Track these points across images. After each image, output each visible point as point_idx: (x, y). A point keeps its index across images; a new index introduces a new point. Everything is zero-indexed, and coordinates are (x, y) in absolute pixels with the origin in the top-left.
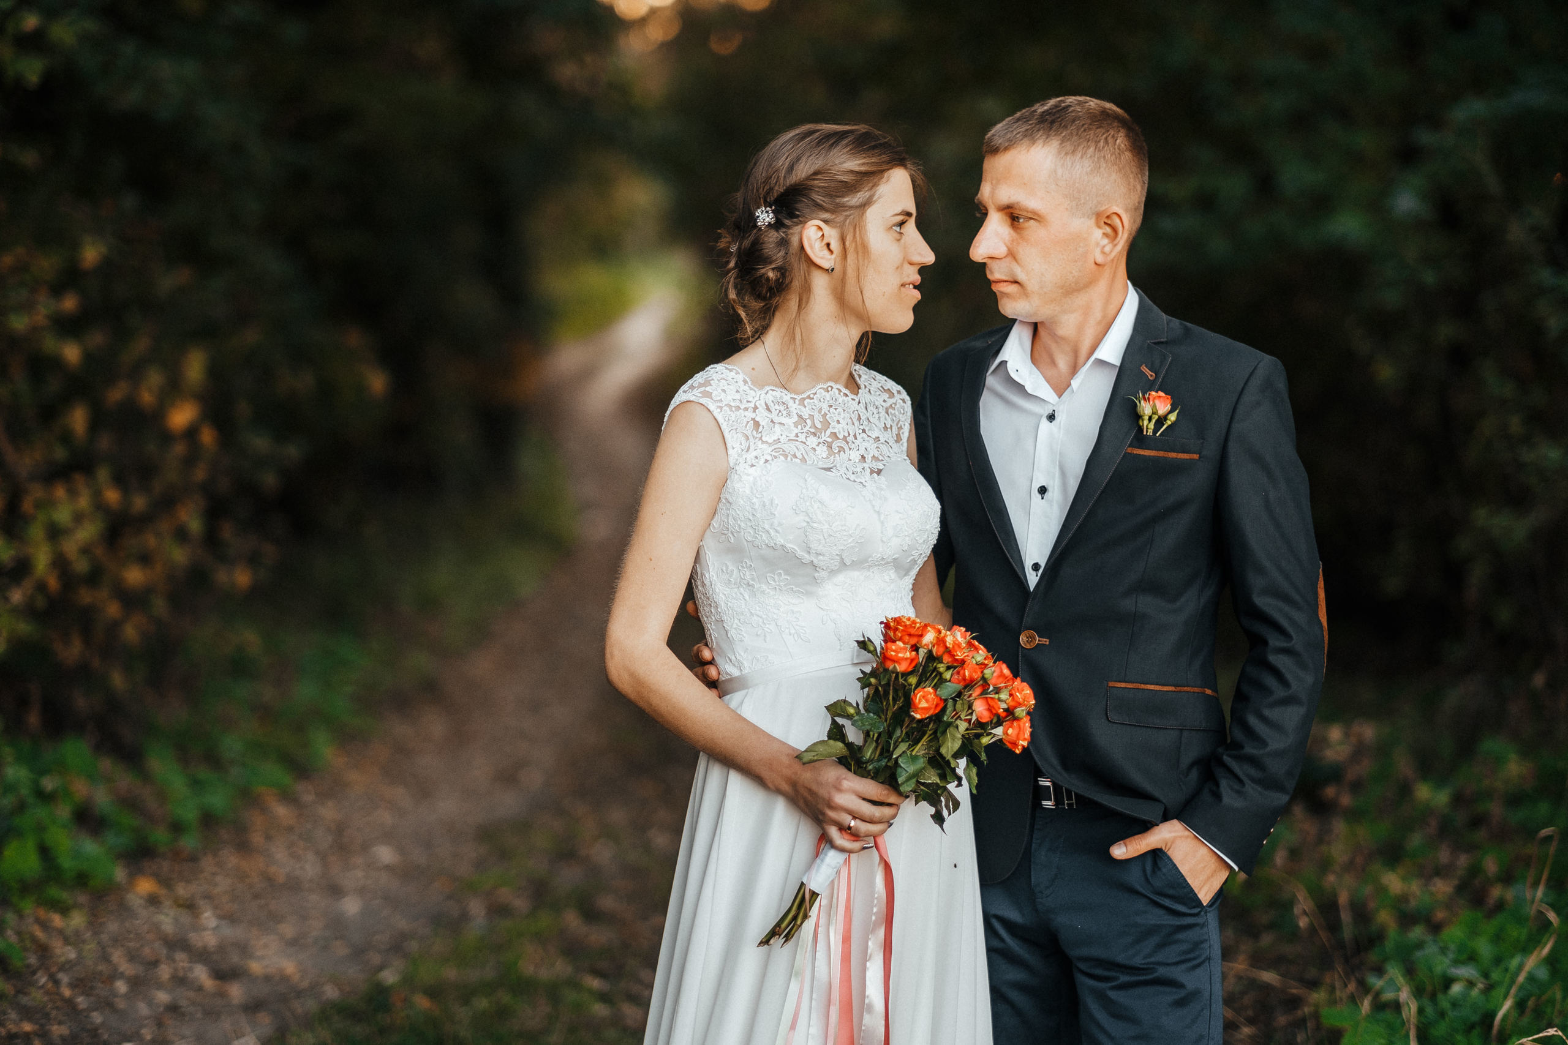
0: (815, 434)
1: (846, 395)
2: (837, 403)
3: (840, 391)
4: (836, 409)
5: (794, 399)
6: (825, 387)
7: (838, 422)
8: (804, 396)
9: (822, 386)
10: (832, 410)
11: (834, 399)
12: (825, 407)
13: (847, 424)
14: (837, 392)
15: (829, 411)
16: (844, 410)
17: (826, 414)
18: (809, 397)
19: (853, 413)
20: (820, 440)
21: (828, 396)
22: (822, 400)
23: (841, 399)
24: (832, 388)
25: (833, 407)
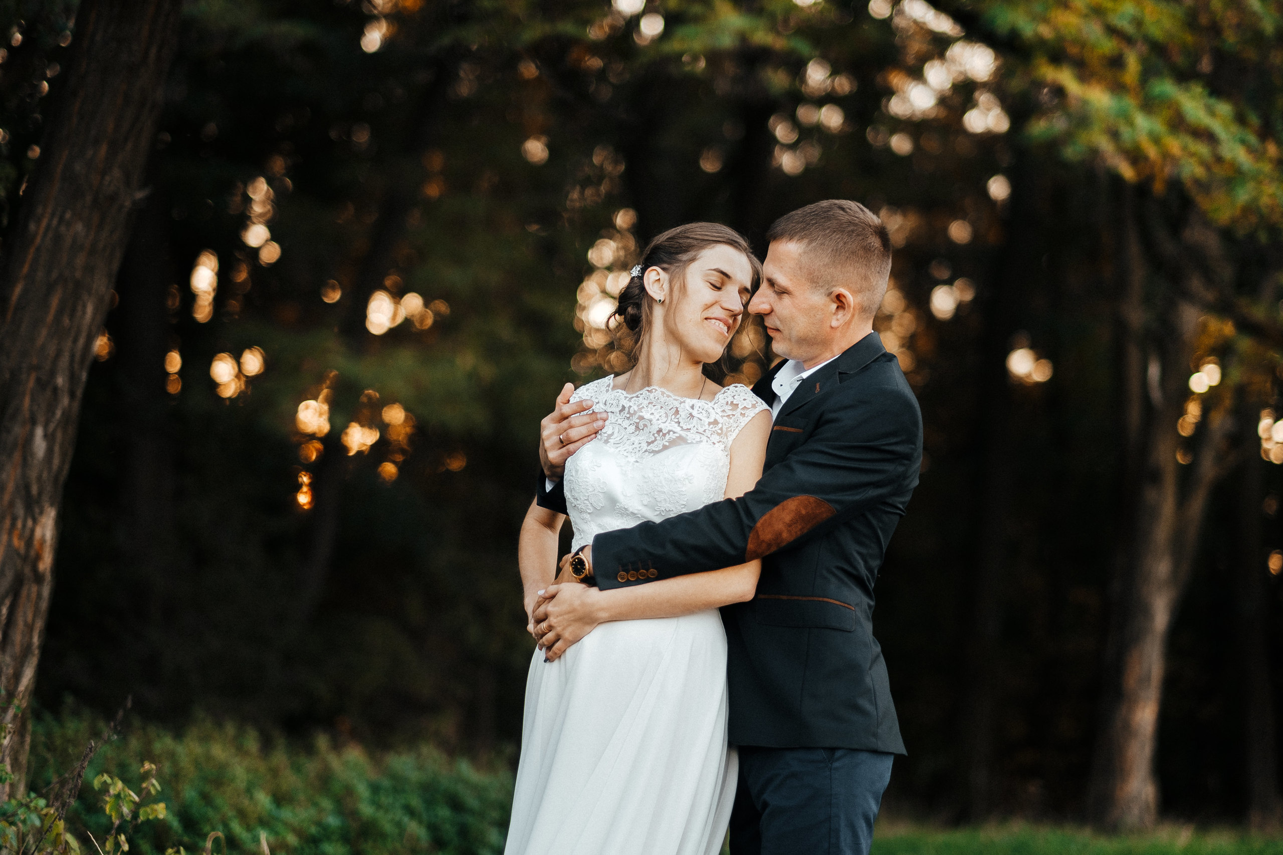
0: (628, 418)
1: (668, 396)
2: (659, 401)
3: (663, 393)
4: (654, 406)
5: (626, 397)
6: (650, 390)
7: (652, 414)
8: (635, 395)
9: (648, 389)
10: (650, 405)
11: (656, 398)
12: (646, 402)
13: (660, 416)
14: (660, 393)
15: (647, 406)
16: (662, 407)
17: (643, 407)
18: (637, 397)
19: (670, 410)
20: (632, 422)
21: (652, 396)
22: (646, 398)
23: (662, 399)
24: (656, 390)
25: (653, 404)
